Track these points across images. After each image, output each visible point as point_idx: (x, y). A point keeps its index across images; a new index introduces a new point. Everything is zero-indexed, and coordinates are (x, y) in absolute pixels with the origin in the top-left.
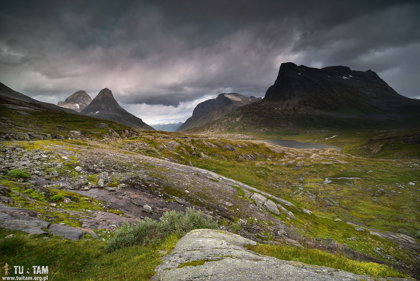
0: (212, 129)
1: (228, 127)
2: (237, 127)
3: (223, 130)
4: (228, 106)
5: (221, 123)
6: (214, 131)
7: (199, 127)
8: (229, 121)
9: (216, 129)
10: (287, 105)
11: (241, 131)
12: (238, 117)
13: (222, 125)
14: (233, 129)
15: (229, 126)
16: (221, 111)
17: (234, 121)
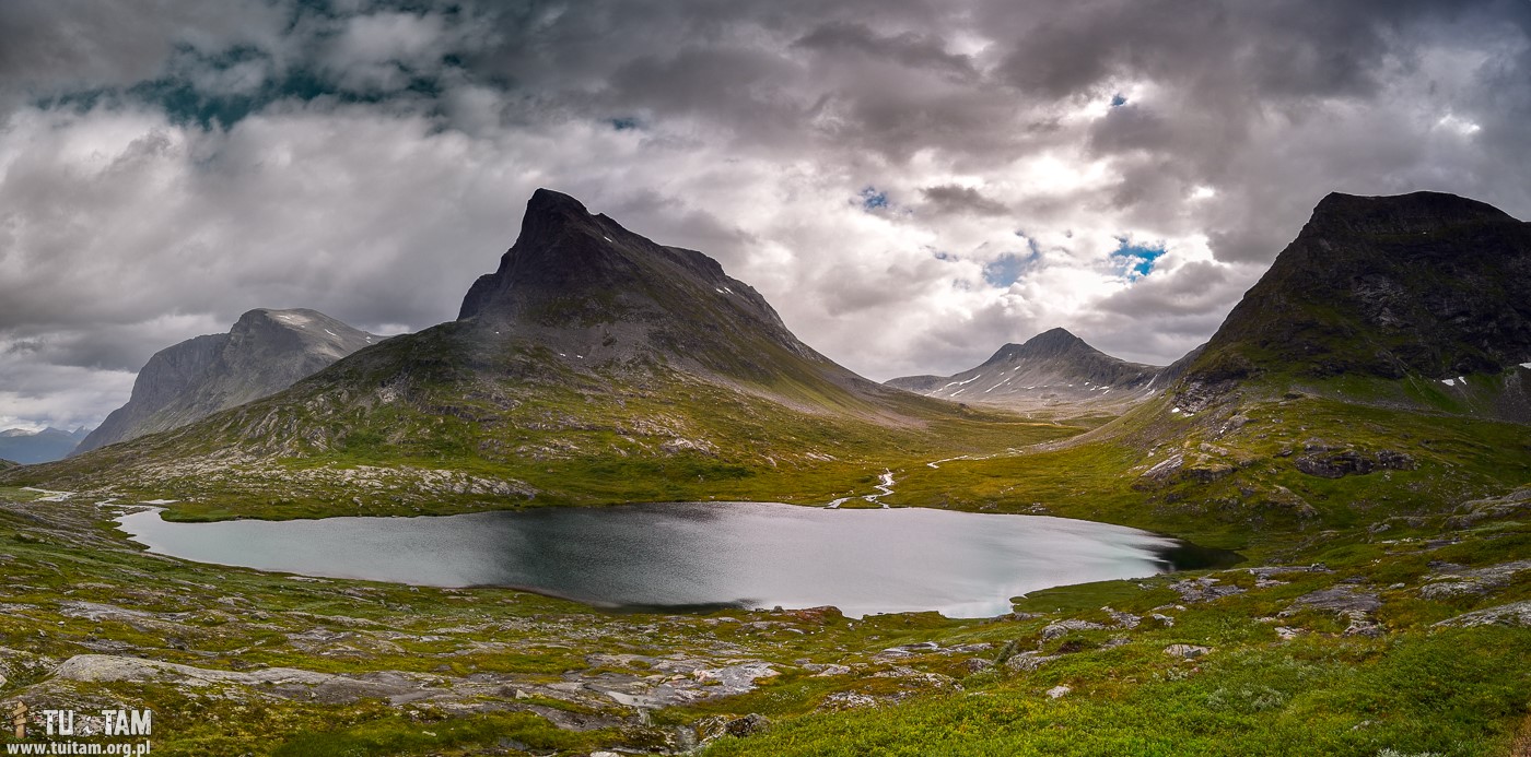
0: (251, 441)
1: (342, 433)
2: (395, 431)
3: (320, 444)
4: (284, 357)
5: (300, 412)
6: (269, 451)
7: (175, 433)
8: (340, 403)
9: (277, 443)
10: (605, 344)
11: (432, 455)
12: (383, 386)
13: (307, 420)
14: (377, 441)
15: (349, 427)
16: (254, 376)
17: (365, 403)
